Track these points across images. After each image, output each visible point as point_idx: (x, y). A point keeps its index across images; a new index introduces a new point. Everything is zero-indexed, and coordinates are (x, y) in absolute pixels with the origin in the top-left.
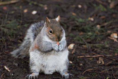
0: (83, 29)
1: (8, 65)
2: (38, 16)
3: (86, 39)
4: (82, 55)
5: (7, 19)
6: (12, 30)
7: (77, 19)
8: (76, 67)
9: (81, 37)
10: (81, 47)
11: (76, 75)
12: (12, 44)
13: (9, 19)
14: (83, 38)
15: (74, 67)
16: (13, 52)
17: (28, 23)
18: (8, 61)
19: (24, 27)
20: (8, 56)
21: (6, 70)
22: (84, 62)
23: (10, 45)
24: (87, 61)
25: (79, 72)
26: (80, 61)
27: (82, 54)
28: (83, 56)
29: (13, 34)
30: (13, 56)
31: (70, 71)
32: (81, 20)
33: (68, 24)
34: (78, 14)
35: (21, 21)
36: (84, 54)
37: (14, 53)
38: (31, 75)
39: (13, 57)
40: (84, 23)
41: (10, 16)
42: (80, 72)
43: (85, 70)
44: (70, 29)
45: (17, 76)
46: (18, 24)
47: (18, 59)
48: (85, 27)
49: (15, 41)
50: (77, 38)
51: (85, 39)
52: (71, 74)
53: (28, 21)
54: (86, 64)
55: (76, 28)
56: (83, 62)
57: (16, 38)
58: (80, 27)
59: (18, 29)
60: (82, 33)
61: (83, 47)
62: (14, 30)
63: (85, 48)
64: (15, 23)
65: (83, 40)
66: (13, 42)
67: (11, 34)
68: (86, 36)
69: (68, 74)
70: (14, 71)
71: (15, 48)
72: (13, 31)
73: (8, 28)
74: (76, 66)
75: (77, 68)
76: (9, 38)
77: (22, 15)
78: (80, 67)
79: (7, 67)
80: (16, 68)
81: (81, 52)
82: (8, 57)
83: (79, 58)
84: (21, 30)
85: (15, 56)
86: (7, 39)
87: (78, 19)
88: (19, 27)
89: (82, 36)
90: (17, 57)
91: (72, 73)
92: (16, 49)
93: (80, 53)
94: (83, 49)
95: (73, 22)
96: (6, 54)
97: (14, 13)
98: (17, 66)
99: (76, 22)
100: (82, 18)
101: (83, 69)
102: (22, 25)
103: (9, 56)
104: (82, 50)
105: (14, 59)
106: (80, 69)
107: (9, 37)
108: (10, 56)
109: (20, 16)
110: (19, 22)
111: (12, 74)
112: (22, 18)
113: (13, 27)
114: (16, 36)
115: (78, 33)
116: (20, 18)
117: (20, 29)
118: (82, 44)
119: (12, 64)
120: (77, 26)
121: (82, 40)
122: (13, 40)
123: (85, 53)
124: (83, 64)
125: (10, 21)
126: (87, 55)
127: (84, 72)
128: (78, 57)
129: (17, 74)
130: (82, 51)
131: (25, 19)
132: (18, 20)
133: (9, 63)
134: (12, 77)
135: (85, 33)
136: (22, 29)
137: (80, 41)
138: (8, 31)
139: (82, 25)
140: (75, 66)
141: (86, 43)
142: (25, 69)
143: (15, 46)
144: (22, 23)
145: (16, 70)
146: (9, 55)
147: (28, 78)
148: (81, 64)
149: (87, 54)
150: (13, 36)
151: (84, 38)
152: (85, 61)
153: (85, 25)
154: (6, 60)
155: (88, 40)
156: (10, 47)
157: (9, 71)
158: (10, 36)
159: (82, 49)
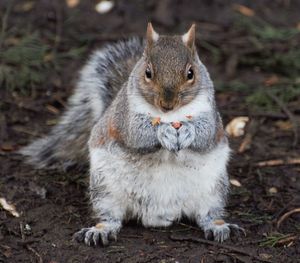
0: (279, 63)
1: (12, 193)
2: (116, 21)
3: (290, 101)
4: (274, 158)
5: (7, 29)
6: (26, 70)
7: (255, 30)
8: (256, 199)
9: (272, 92)
10: (273, 130)
11: (254, 228)
12: (27, 119)
13: (14, 29)
14: (278, 94)
15: (246, 199)
16: (30, 147)
17: (83, 44)
18: (12, 179)
19: (69, 58)
20: (12, 160)
21: (4, 210)
22: (283, 183)
23: (18, 123)
24: (294, 179)
25: (266, 216)
26: (269, 179)
27: (275, 152)
28: (280, 162)
29: (29, 82)
30: (30, 161)
31: (231, 215)
32: (270, 32)
33: (225, 48)
34: (259, 12)
35: (58, 39)
36: (283, 153)
37: (32, 151)
38: (93, 229)
39: (30, 167)
40: (282, 42)
41: (19, 20)
42: (270, 218)
43: (286, 211)
44: (232, 63)
45: (45, 231)
46: (45, 47)
47: (47, 171)
48: (286, 58)
49: (37, 109)
50: (258, 95)
51: (285, 100)
52: (236, 226)
53: (82, 38)
54: (290, 190)
55: (252, 61)
56: (278, 182)
57: (39, 97)
58: (267, 57)
59: (47, 65)
60: (274, 79)
61: (277, 127)
62: (34, 68)
63: (284, 131)
64: (36, 43)
65: (281, 103)
66: (29, 111)
67: (22, 83)
68: (290, 88)
69: (226, 226)
70: (32, 215)
71: (35, 133)
72: (29, 75)
73: (11, 64)
74: (255, 195)
75: (259, 202)
76: (13, 99)
77: (59, 17)
78: (268, 198)
79: (7, 201)
80: (40, 206)
81: (272, 146)
82: (13, 167)
83: (266, 166)
84: (57, 68)
85: (38, 162)
86: (9, 101)
87: (262, 27)
88: (48, 57)
89: (276, 91)
90: (43, 165)
91: (239, 220)
92: (38, 137)
93: (267, 151)
94: (280, 134)
95: (240, 41)
96: (5, 156)
97: (33, 10)
98: (44, 197)
99: (254, 40)
100: (276, 25)
101: (280, 205)
102: (60, 50)
103: (15, 163)
104: (277, 138)
105: (33, 172)
106: (270, 206)
107: (14, 94)
108: (20, 161)
109: (54, 20)
110: (51, 42)
111: (28, 227)
112: (59, 27)
113: (30, 60)
114: (41, 90)
115: (261, 79)
116: (52, 25)
117: (52, 66)
118: (276, 119)
119: (27, 190)
120: (257, 55)
121: (274, 103)
122: (28, 107)
123: (287, 151)
124: (279, 190)
125: (19, 36)
126: (293, 157)
127: (283, 218)
128: (262, 164)
129: (45, 225)
130: (276, 143)
131: (71, 31)
132: (48, 34)
133: (15, 187)
134: (26, 235)
135: (285, 80)
136: (62, 65)
137: (269, 106)
138: (12, 73)
139: (273, 51)
140: (251, 197)
141: (289, 114)
142: (71, 209)
143: (36, 125)
144: (62, 43)
145: (39, 211)
146: (15, 158)
147: (83, 241)
148: (273, 190)
149: (295, 154)
150: (30, 90)
151: (282, 97)
152: (287, 180)
153: (286, 51)
154: (4, 176)
155: (295, 103)
156: (18, 129)
157: (16, 214)
158: (17, 90)
159: (274, 135)
